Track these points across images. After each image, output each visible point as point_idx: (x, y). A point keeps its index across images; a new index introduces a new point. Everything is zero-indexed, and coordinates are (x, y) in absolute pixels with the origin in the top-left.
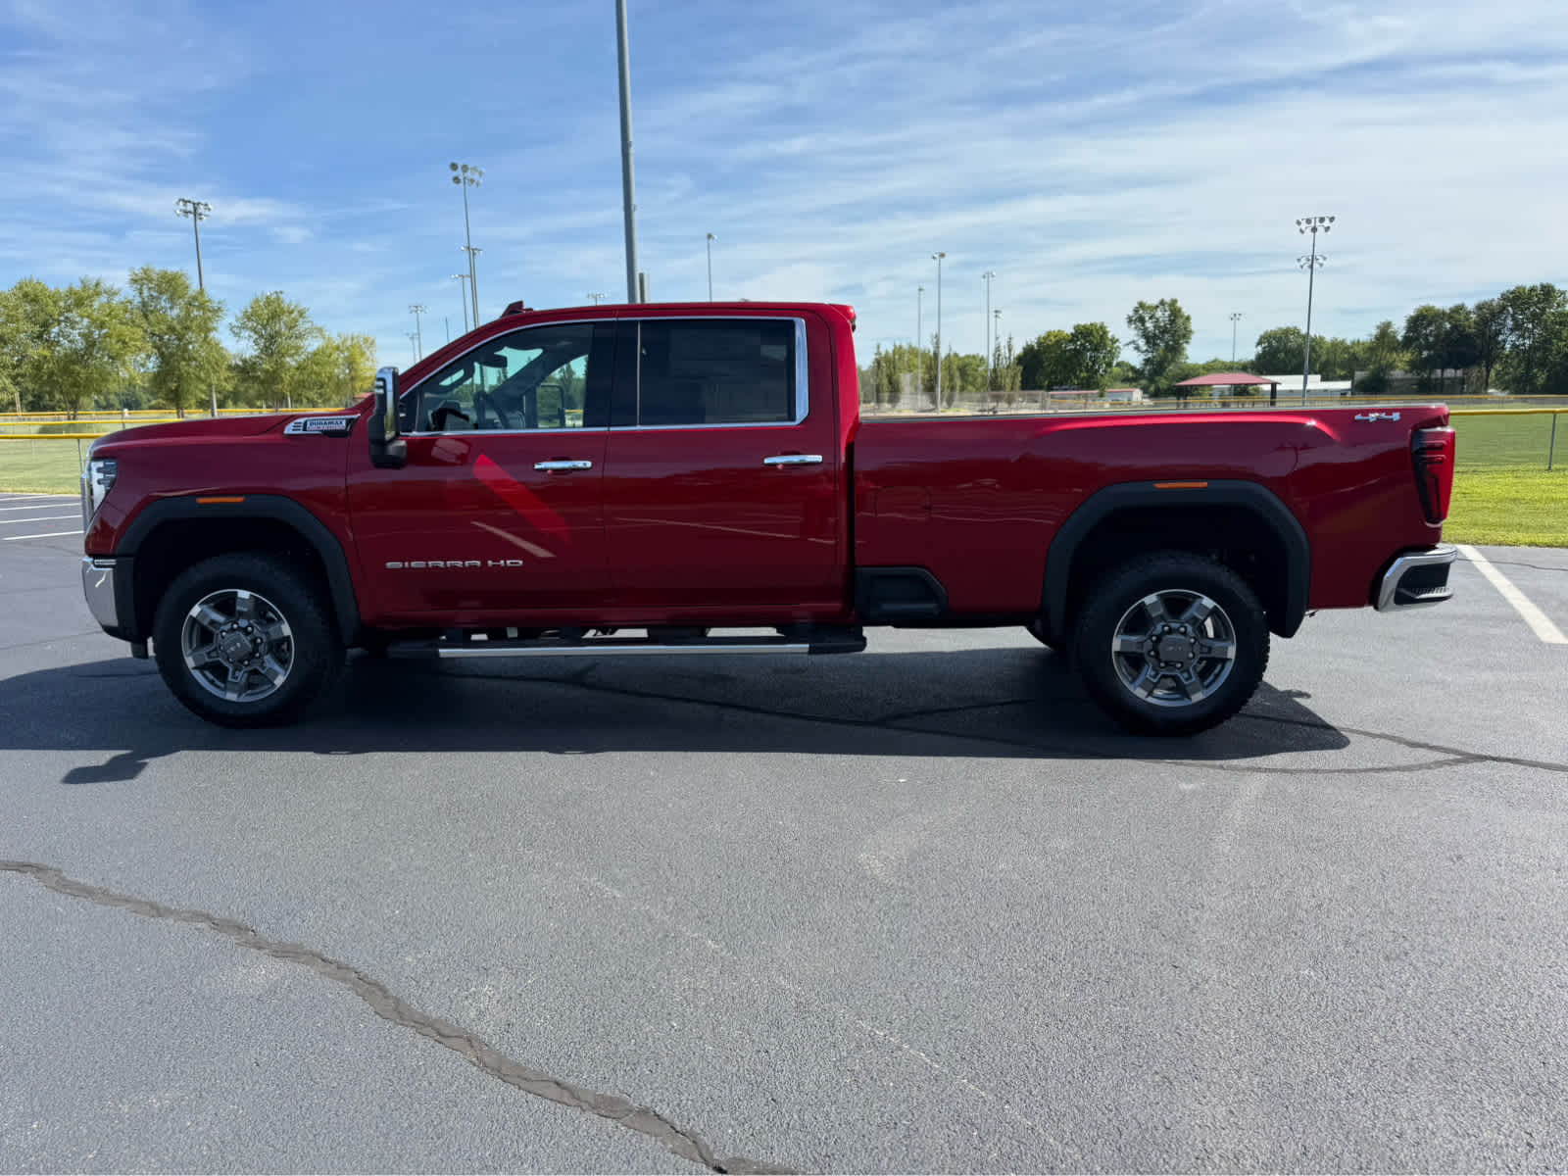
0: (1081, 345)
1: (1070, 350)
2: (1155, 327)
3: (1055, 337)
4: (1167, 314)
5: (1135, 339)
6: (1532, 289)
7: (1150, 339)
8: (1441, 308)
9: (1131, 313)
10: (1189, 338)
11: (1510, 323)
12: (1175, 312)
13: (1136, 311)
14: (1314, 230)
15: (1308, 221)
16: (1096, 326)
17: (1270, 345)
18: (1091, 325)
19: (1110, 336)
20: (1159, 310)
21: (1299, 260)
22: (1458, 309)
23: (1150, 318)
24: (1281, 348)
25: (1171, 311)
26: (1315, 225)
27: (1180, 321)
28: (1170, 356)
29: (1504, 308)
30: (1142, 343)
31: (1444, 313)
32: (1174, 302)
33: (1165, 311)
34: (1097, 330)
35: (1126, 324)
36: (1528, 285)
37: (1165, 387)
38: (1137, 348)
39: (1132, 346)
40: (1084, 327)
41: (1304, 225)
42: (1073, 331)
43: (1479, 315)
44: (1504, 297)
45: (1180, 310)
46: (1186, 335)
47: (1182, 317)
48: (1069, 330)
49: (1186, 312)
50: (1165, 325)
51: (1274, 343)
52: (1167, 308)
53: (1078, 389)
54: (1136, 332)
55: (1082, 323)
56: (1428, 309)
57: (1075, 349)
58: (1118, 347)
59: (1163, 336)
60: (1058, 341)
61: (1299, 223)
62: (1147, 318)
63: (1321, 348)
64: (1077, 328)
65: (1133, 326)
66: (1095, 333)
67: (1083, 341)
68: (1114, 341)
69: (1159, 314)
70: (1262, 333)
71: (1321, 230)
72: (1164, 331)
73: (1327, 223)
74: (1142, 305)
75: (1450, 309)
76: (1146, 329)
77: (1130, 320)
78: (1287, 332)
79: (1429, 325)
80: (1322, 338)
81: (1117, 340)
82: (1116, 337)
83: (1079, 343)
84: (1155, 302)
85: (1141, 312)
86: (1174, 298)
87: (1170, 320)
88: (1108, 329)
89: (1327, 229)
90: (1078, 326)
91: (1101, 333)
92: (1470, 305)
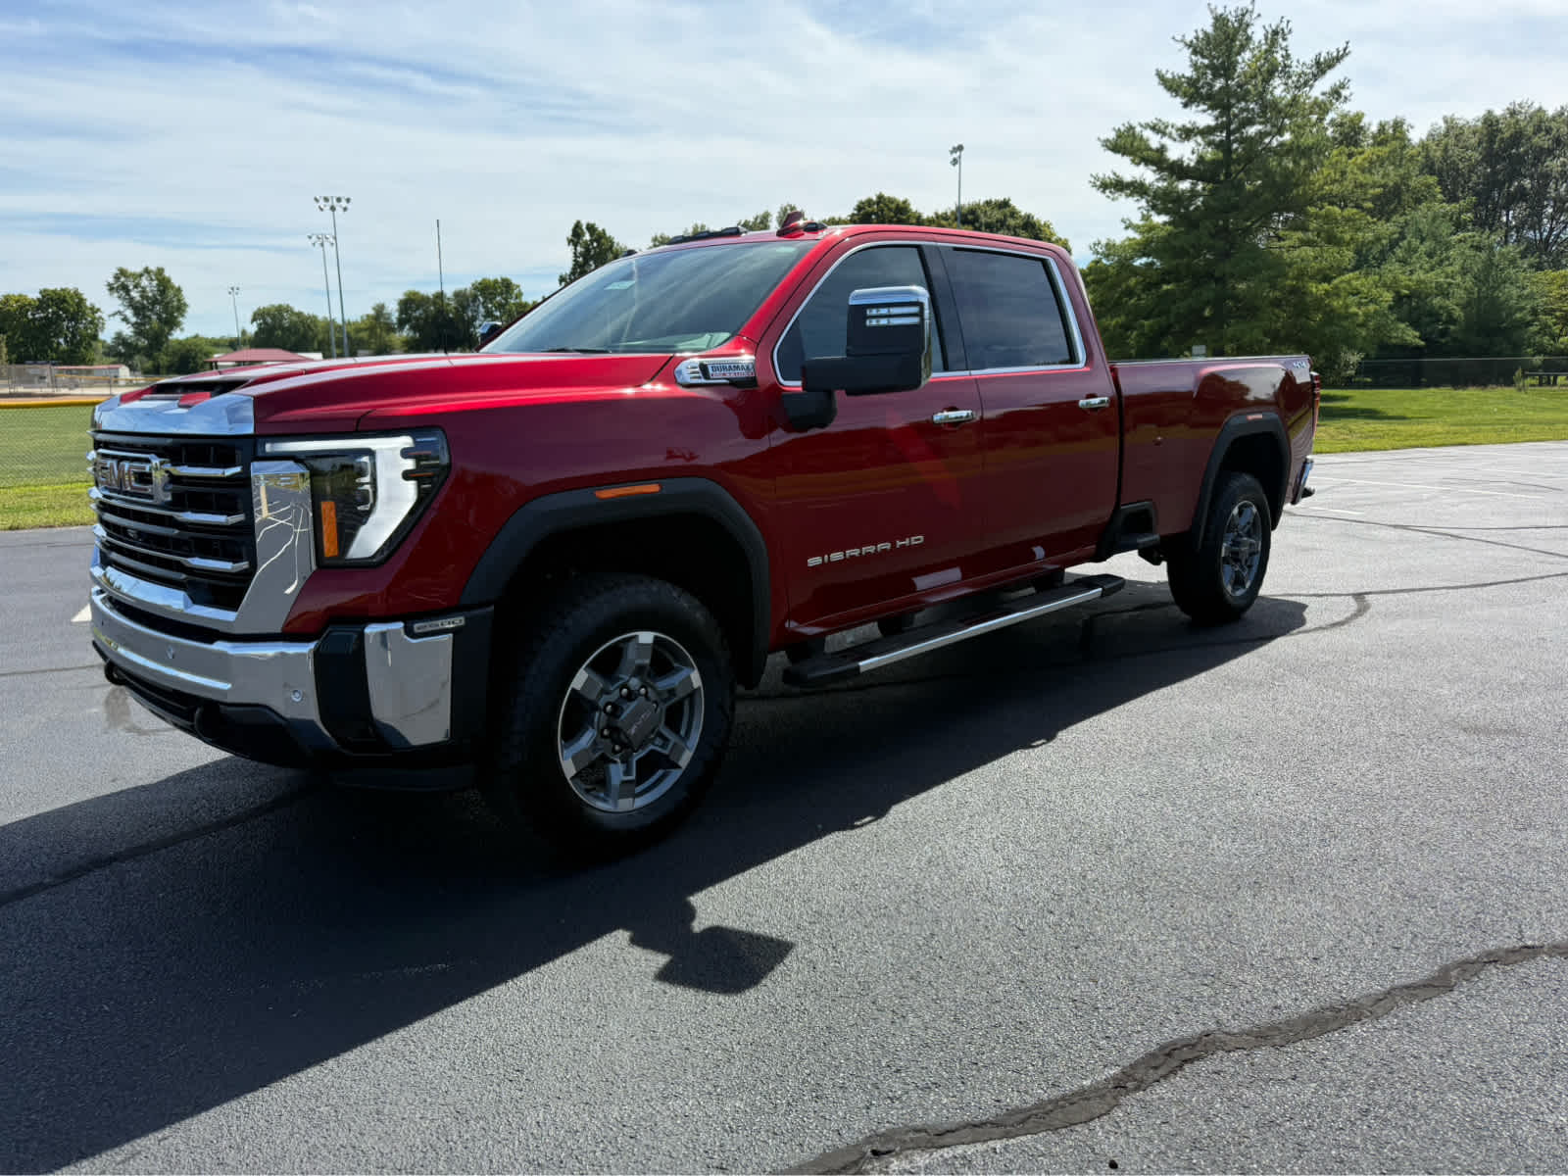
0: (53, 313)
1: (41, 318)
2: (142, 296)
3: (17, 302)
4: (155, 283)
5: (122, 309)
6: (496, 281)
7: (138, 309)
8: (425, 294)
9: (111, 280)
10: (184, 311)
11: (482, 310)
12: (164, 284)
13: (117, 278)
14: (333, 208)
15: (326, 199)
16: (69, 293)
17: (265, 323)
18: (62, 290)
19: (88, 304)
20: (143, 278)
21: (310, 237)
22: (440, 296)
23: (136, 287)
24: (277, 325)
25: (157, 279)
26: (334, 204)
27: (171, 293)
28: (166, 329)
29: (475, 298)
30: (129, 313)
31: (428, 298)
32: (160, 271)
33: (152, 280)
34: (71, 297)
35: (107, 292)
36: (492, 278)
37: (166, 364)
38: (125, 320)
39: (118, 318)
40: (54, 291)
41: (322, 203)
42: (40, 296)
43: (458, 302)
44: (475, 287)
45: (169, 281)
46: (181, 308)
47: (173, 287)
48: (34, 295)
49: (176, 282)
50: (154, 296)
51: (269, 320)
52: (154, 277)
53: (60, 364)
54: (120, 302)
55: (51, 288)
56: (415, 294)
57: (46, 318)
58: (100, 318)
59: (153, 307)
60: (21, 307)
61: (316, 200)
62: (131, 287)
63: (316, 326)
64: (44, 292)
65: (116, 295)
66: (68, 299)
67: (55, 308)
68: (94, 310)
69: (144, 282)
70: (255, 309)
71: (339, 210)
72: (155, 302)
73: (344, 203)
74: (122, 272)
75: (433, 295)
76: (132, 299)
77: (111, 288)
78: (280, 309)
79: (418, 309)
80: (315, 317)
81: (98, 310)
82: (97, 306)
83: (50, 310)
84: (139, 270)
85: (123, 279)
86: (160, 266)
87: (159, 290)
88: (84, 297)
89: (345, 209)
90: (45, 290)
91: (77, 300)
92: (449, 292)
